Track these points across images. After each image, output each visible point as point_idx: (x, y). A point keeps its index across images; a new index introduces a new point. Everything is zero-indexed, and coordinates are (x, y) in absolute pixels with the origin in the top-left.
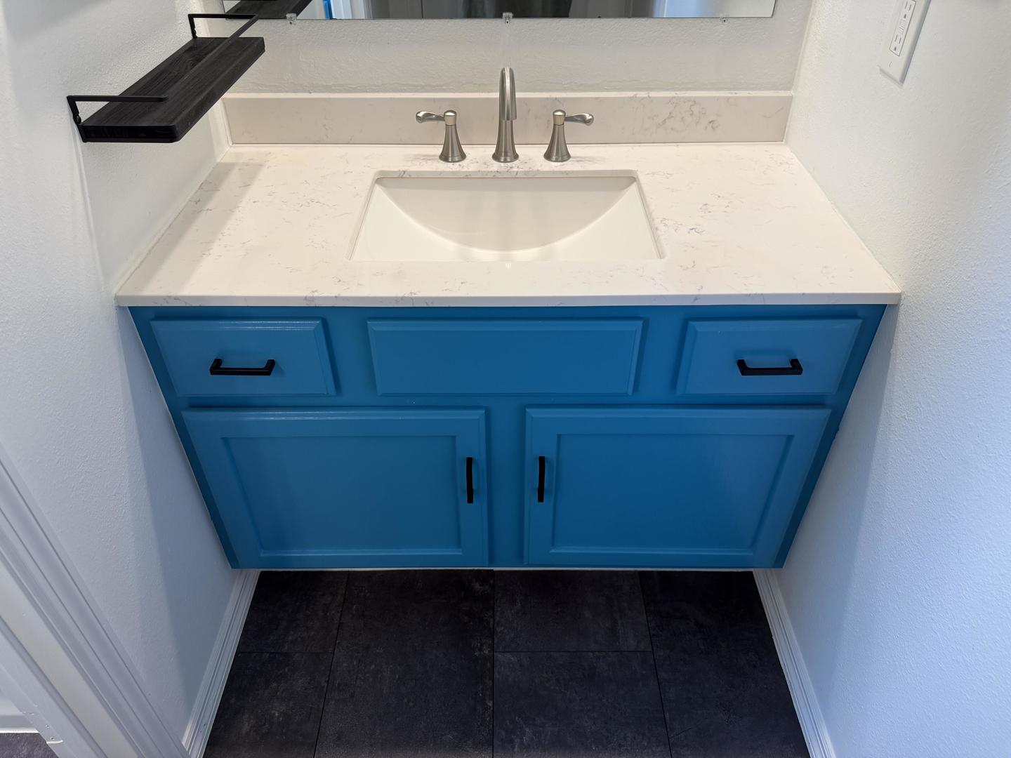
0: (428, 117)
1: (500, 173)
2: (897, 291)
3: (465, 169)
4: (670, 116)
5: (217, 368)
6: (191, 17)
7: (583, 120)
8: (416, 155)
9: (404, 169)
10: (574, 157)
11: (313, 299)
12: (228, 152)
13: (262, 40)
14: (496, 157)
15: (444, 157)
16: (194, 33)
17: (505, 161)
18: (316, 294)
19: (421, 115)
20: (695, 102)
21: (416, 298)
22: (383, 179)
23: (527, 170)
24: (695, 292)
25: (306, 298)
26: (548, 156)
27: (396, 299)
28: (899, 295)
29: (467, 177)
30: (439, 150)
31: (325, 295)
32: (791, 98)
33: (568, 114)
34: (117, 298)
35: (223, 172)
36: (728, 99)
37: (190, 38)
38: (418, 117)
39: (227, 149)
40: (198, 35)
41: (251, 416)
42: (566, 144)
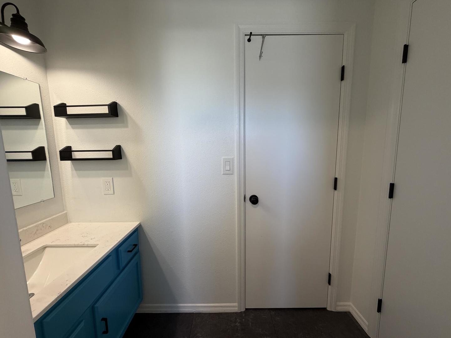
2: (139, 223)
4: (37, 230)
20: (43, 223)
21: (62, 293)
24: (117, 242)
27: (56, 299)
28: (140, 223)
32: (66, 213)
36: (52, 219)
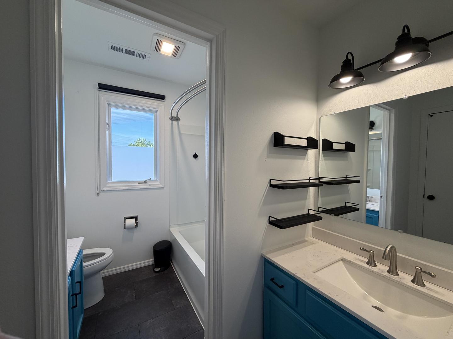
0: (363, 249)
1: (386, 276)
3: (373, 269)
5: (272, 280)
6: (309, 209)
7: (430, 274)
8: (358, 259)
9: (351, 260)
10: (426, 287)
11: (295, 275)
12: (309, 238)
13: (322, 217)
14: (388, 272)
15: (368, 263)
16: (309, 212)
17: (393, 275)
18: (296, 274)
19: (361, 248)
21: (319, 290)
22: (343, 260)
23: (399, 280)
25: (293, 274)
26: (413, 281)
27: (314, 287)
29: (372, 272)
30: (367, 260)
31: (298, 276)
33: (423, 270)
34: (262, 254)
35: (305, 241)
37: (307, 213)
38: (360, 248)
39: (310, 238)
40: (309, 213)
41: (276, 298)
42: (422, 280)
